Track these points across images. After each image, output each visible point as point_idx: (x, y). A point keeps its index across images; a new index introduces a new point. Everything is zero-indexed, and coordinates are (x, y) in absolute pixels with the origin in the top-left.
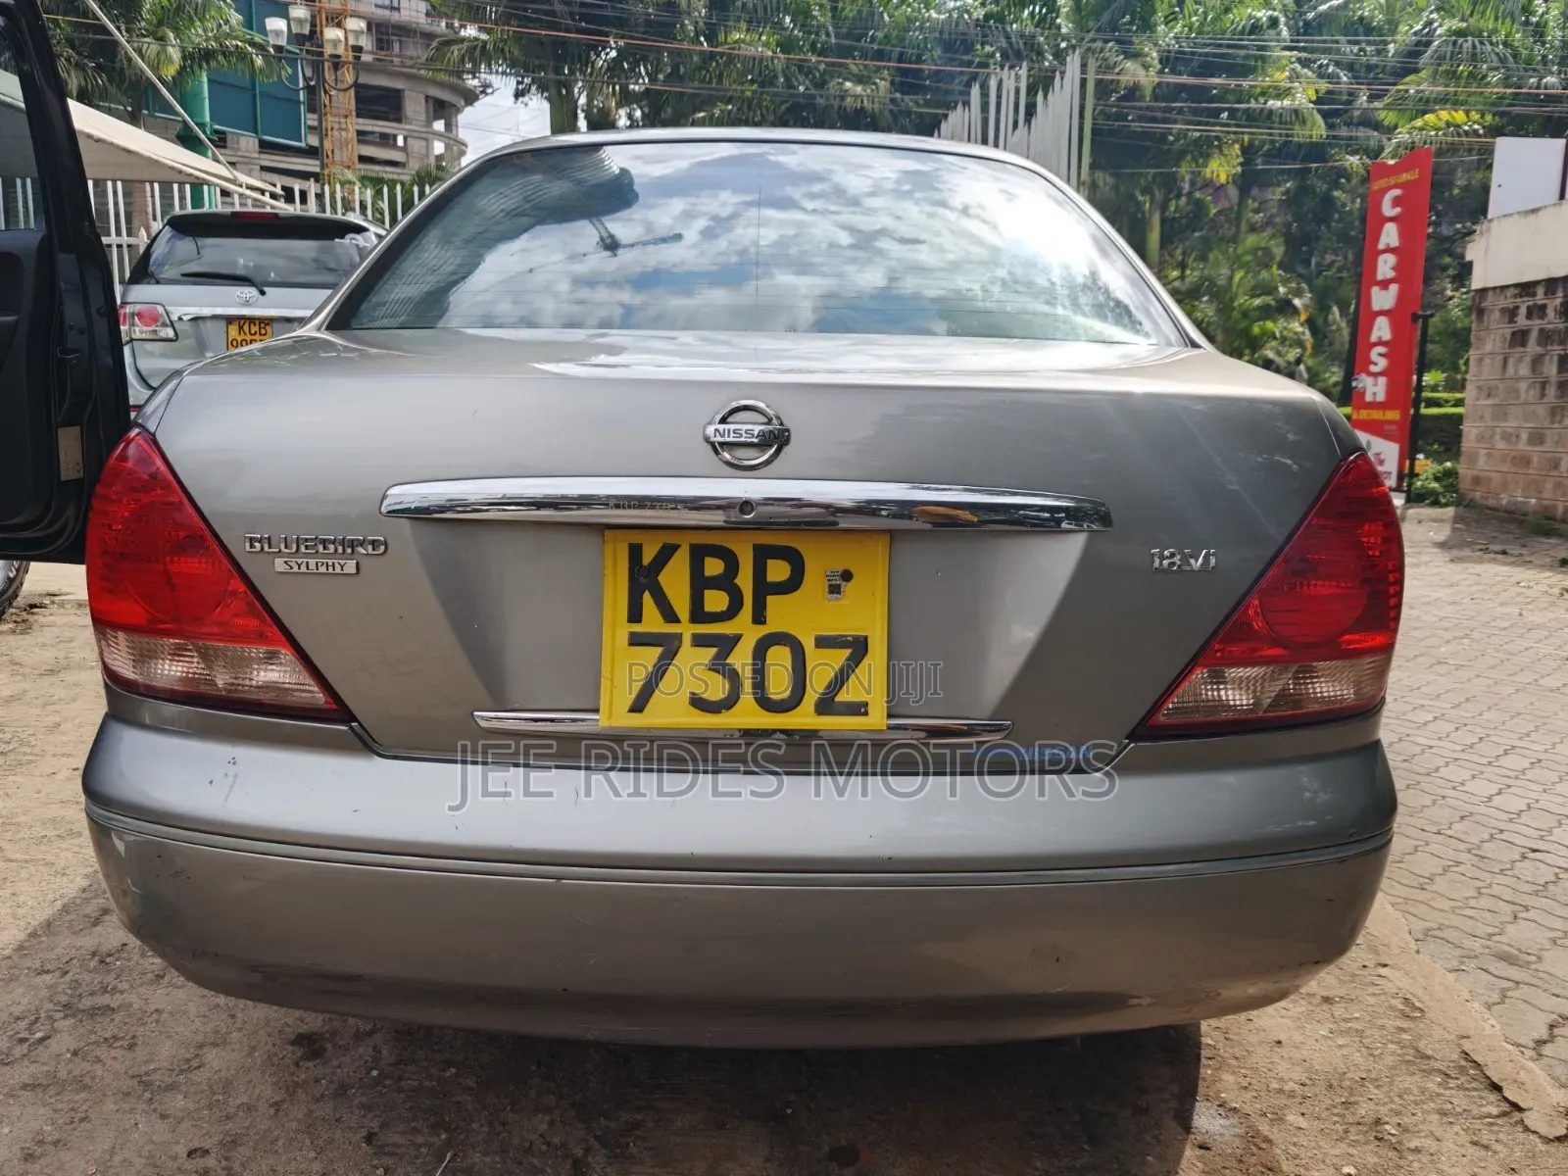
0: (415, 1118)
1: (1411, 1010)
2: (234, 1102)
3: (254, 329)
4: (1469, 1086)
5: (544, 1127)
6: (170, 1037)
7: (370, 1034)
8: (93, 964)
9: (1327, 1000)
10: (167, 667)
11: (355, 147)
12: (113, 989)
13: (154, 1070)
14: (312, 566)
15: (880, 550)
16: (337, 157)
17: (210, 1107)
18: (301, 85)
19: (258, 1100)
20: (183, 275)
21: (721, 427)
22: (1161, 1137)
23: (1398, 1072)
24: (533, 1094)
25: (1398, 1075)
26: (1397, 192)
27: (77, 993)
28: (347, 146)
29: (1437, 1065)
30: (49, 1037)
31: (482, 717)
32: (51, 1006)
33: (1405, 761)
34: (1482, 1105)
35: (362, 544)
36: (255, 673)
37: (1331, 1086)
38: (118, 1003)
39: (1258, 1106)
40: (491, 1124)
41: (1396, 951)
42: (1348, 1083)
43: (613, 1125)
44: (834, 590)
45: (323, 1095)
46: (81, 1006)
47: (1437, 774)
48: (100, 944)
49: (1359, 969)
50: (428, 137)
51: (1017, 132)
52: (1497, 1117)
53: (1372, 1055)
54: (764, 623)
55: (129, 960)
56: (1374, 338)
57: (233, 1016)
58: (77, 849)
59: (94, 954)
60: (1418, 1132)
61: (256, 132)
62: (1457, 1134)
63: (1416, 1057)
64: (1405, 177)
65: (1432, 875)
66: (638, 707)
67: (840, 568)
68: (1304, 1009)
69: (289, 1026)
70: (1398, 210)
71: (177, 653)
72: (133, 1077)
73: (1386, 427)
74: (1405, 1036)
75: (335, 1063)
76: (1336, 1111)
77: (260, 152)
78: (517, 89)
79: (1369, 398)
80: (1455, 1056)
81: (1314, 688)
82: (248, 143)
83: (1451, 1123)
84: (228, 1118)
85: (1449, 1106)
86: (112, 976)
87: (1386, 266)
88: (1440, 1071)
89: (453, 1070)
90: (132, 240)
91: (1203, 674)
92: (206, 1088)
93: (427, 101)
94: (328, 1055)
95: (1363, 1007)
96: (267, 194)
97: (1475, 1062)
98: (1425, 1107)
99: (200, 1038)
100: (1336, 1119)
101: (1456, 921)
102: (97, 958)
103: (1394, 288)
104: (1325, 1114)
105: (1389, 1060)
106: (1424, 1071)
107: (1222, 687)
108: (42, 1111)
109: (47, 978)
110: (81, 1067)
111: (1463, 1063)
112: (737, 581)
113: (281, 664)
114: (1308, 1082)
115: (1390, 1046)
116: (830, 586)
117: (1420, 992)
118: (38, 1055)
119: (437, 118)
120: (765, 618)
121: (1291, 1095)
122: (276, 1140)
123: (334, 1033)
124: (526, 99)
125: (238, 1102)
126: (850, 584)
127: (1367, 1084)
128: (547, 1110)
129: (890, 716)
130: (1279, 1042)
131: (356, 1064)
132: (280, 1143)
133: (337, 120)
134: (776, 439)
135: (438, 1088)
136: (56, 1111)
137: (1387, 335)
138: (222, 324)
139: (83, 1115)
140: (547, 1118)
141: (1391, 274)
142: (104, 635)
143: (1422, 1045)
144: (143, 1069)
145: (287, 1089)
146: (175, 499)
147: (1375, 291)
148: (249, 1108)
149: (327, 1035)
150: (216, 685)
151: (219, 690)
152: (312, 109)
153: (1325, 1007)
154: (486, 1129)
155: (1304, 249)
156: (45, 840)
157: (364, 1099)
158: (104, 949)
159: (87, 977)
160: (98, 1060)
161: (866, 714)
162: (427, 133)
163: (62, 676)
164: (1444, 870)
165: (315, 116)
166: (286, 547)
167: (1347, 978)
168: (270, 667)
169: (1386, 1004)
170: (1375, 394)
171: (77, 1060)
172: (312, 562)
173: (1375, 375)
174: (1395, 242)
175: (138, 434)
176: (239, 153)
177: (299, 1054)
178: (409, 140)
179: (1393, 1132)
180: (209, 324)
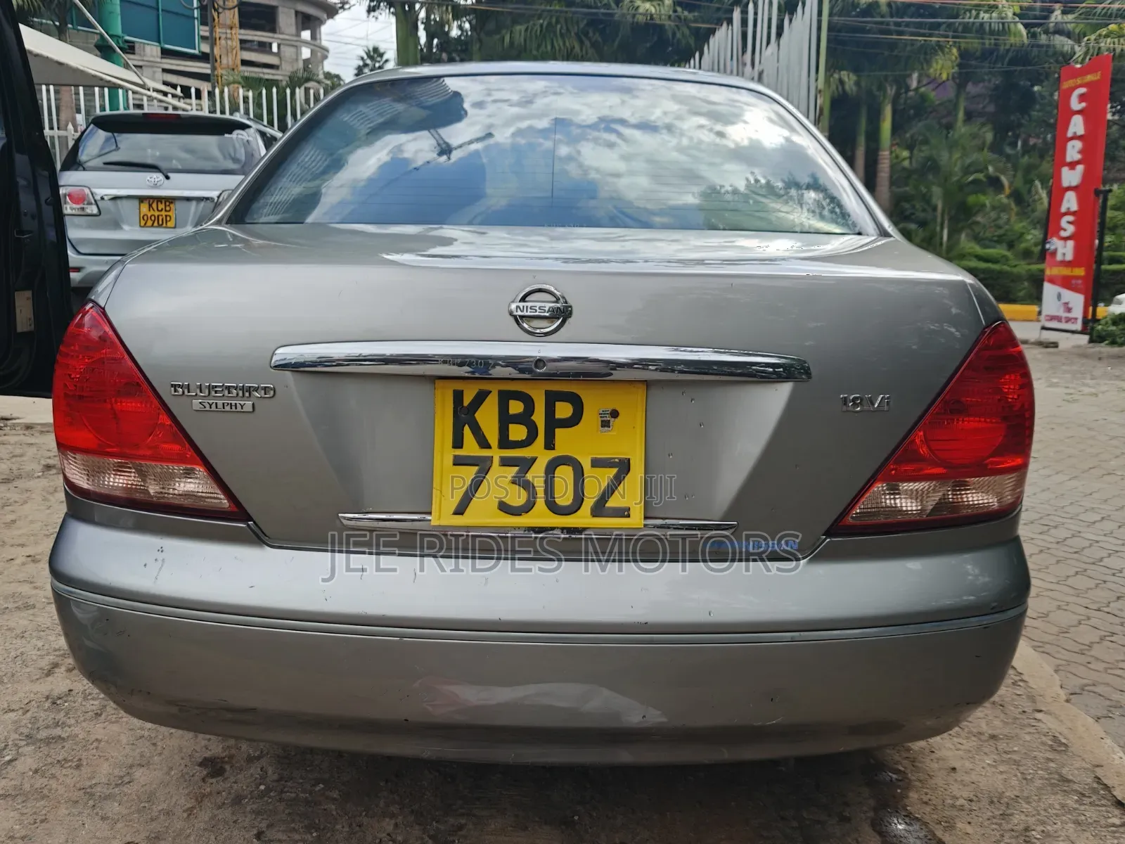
0: (293, 821)
1: (1059, 746)
2: (156, 809)
3: (161, 206)
4: (1099, 803)
5: (390, 828)
6: (107, 759)
7: (258, 758)
8: (47, 705)
9: (993, 737)
10: (112, 480)
11: (239, 52)
12: (63, 723)
13: (95, 784)
14: (220, 406)
15: (639, 395)
16: (224, 61)
17: (139, 811)
18: (195, 5)
19: (174, 807)
20: (105, 164)
21: (521, 304)
22: (860, 839)
23: (1044, 792)
24: (382, 804)
25: (1045, 795)
26: (1083, 90)
27: (36, 726)
28: (232, 52)
29: (1076, 787)
30: (16, 760)
31: (345, 518)
32: (17, 736)
33: (1076, 553)
34: (1109, 817)
35: (256, 389)
36: (177, 484)
37: (992, 802)
38: (67, 735)
39: (935, 816)
40: (350, 826)
41: (1050, 700)
42: (1006, 800)
43: (442, 827)
44: (605, 424)
45: (224, 803)
46: (39, 737)
47: (1101, 564)
48: (52, 690)
49: (1020, 713)
50: (297, 44)
51: (770, 47)
52: (1120, 826)
53: (1026, 779)
54: (554, 449)
55: (75, 702)
56: (1063, 209)
57: (154, 744)
58: (31, 618)
59: (47, 698)
60: (1058, 837)
61: (159, 42)
62: (1087, 838)
63: (1059, 781)
64: (1089, 78)
65: (1092, 643)
66: (460, 511)
67: (610, 408)
68: (975, 743)
69: (197, 752)
70: (1084, 105)
71: (119, 469)
72: (80, 789)
73: (1074, 282)
74: (1052, 765)
75: (232, 779)
76: (995, 821)
77: (162, 58)
78: (369, 6)
79: (1059, 257)
80: (1089, 780)
81: (967, 498)
82: (151, 50)
83: (1085, 830)
84: (152, 820)
85: (1083, 818)
86: (62, 714)
87: (1073, 151)
88: (1076, 791)
89: (321, 786)
90: (62, 133)
91: (883, 487)
92: (136, 798)
93: (296, 15)
94: (227, 774)
95: (1021, 742)
96: (170, 96)
97: (1105, 785)
98: (1064, 818)
99: (130, 761)
100: (994, 826)
101: (1109, 679)
102: (50, 700)
103: (1080, 168)
104: (986, 823)
105: (1038, 783)
106: (1065, 791)
107: (897, 496)
108: (12, 814)
109: (12, 715)
110: (40, 782)
111: (1095, 785)
112: (533, 418)
113: (196, 478)
114: (975, 798)
115: (1040, 772)
116: (602, 421)
117: (1066, 732)
118: (7, 773)
119: (304, 29)
120: (554, 445)
121: (962, 808)
122: (189, 836)
123: (231, 757)
124: (376, 14)
125: (160, 808)
126: (617, 420)
127: (1020, 801)
128: (393, 816)
129: (646, 518)
130: (954, 769)
131: (248, 781)
132: (192, 839)
133: (224, 31)
134: (563, 314)
135: (310, 799)
136: (22, 814)
137: (1074, 207)
138: (136, 202)
139: (43, 817)
140: (393, 822)
141: (1078, 157)
142: (66, 456)
143: (1064, 771)
144: (88, 784)
145: (197, 800)
146: (118, 356)
147: (1065, 170)
148: (168, 813)
149: (226, 759)
150: (149, 493)
151: (152, 497)
152: (204, 23)
153: (992, 742)
154: (347, 829)
155: (1010, 134)
156: (7, 611)
157: (255, 806)
158: (56, 693)
159: (43, 714)
160: (53, 776)
161: (628, 516)
162: (297, 41)
163: (15, 484)
164: (1101, 639)
165: (207, 28)
166: (201, 392)
167: (1010, 720)
168: (189, 480)
169: (1039, 740)
170: (1064, 254)
171: (37, 777)
172: (220, 403)
173: (1066, 239)
174: (1081, 131)
175: (91, 308)
176: (145, 59)
177: (205, 773)
178: (282, 47)
179: (1038, 836)
180: (125, 202)
